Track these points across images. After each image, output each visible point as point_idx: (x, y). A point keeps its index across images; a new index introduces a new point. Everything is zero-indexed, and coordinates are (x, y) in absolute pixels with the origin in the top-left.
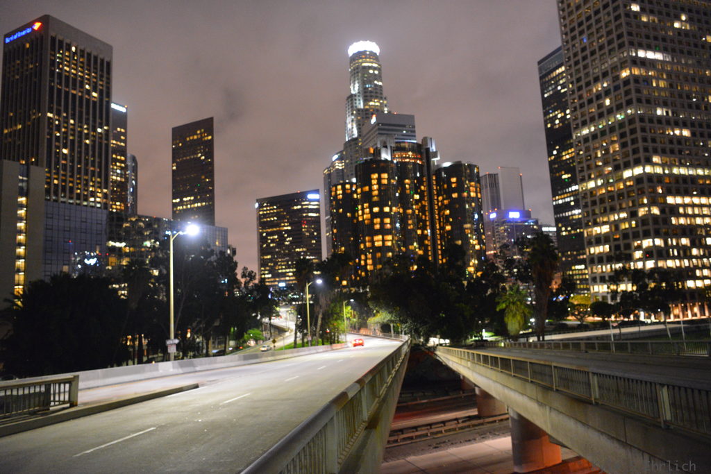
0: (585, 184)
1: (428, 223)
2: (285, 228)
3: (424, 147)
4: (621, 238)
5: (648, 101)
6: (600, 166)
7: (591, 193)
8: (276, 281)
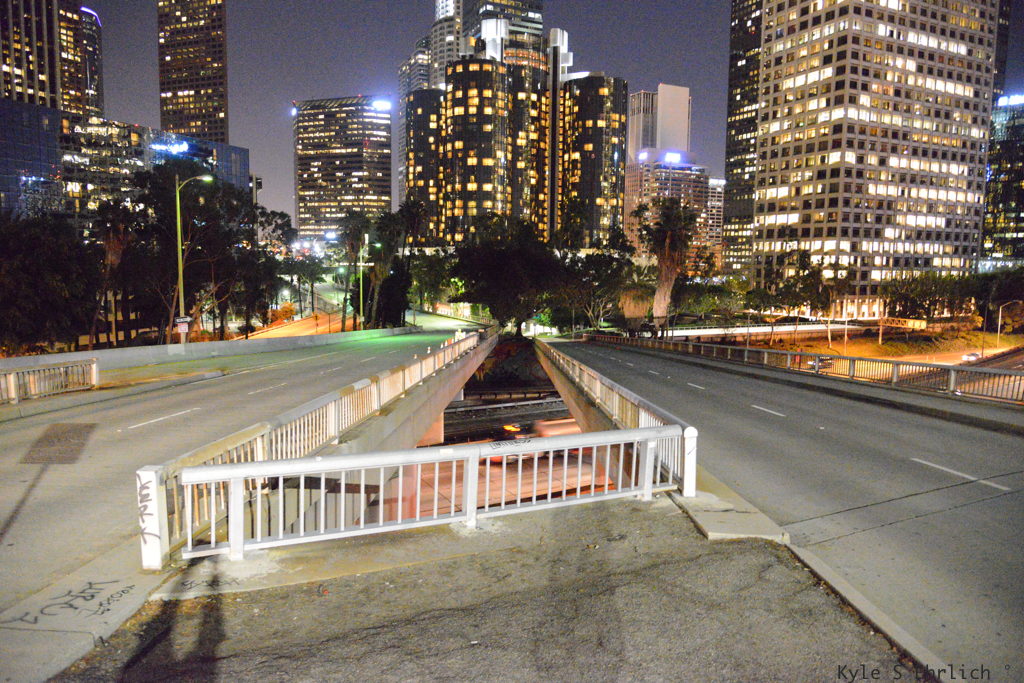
0: (767, 126)
1: (547, 161)
2: (338, 151)
3: (552, 45)
4: (801, 207)
5: (869, 13)
6: (790, 101)
7: (774, 139)
8: (320, 230)
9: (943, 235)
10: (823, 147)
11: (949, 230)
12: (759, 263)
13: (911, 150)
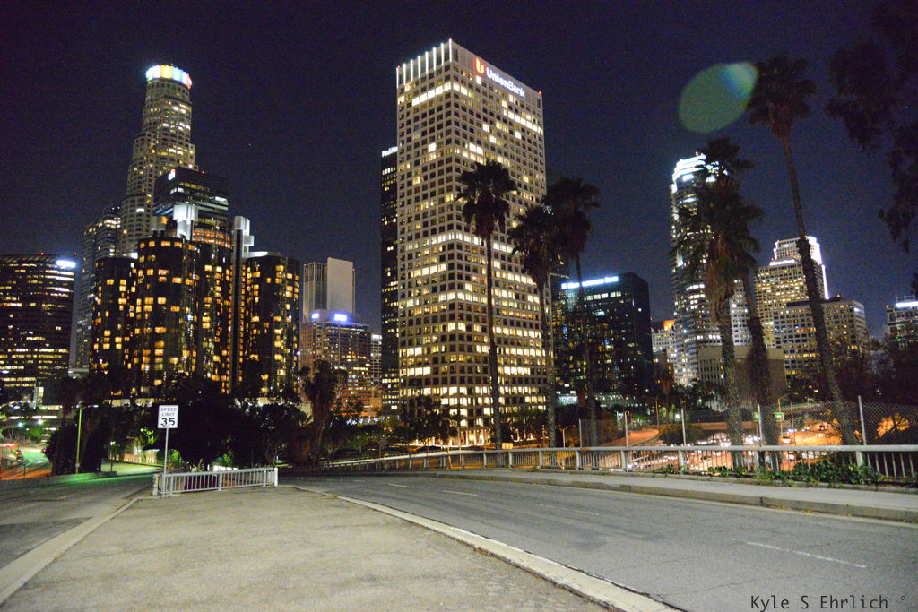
0: (405, 301)
1: (230, 322)
3: (236, 229)
4: (432, 362)
6: (419, 285)
7: (410, 311)
9: (530, 381)
10: (444, 319)
11: (533, 376)
12: (405, 406)
13: (502, 321)
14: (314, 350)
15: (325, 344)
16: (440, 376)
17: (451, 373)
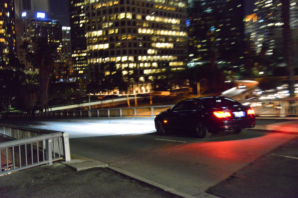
4: (109, 40)
7: (92, 6)
9: (173, 52)
10: (117, 10)
11: (175, 49)
12: (92, 69)
13: (155, 12)
14: (25, 36)
15: (32, 33)
16: (115, 50)
17: (123, 47)
